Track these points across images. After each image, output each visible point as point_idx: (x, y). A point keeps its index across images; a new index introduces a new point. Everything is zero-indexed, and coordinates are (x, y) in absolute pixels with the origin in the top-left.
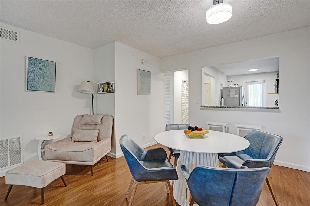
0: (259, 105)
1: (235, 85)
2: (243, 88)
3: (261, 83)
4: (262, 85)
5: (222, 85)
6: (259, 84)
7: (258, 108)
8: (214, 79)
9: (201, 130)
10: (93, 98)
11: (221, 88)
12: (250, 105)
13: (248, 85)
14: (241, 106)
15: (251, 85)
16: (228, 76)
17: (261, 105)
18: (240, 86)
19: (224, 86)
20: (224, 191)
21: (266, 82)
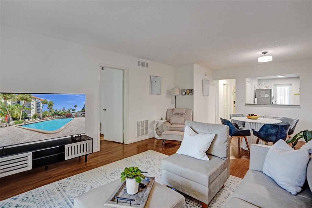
0: (287, 103)
1: (266, 87)
2: (273, 89)
3: (288, 86)
4: (289, 87)
5: (255, 87)
6: (287, 87)
7: (285, 105)
8: (250, 84)
9: (256, 115)
10: (175, 98)
11: (254, 90)
12: (278, 103)
13: (277, 86)
14: (271, 104)
15: (280, 87)
16: (259, 80)
17: (288, 103)
18: (270, 89)
19: (256, 88)
20: (274, 132)
21: (293, 85)
